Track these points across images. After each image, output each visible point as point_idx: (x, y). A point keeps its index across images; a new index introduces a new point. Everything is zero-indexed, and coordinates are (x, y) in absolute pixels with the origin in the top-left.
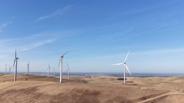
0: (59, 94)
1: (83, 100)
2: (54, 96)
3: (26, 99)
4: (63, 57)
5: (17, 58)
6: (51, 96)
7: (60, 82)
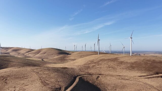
0: (135, 62)
1: (153, 66)
2: (132, 63)
3: (114, 64)
4: (132, 38)
5: (99, 40)
6: (129, 63)
7: (131, 55)
